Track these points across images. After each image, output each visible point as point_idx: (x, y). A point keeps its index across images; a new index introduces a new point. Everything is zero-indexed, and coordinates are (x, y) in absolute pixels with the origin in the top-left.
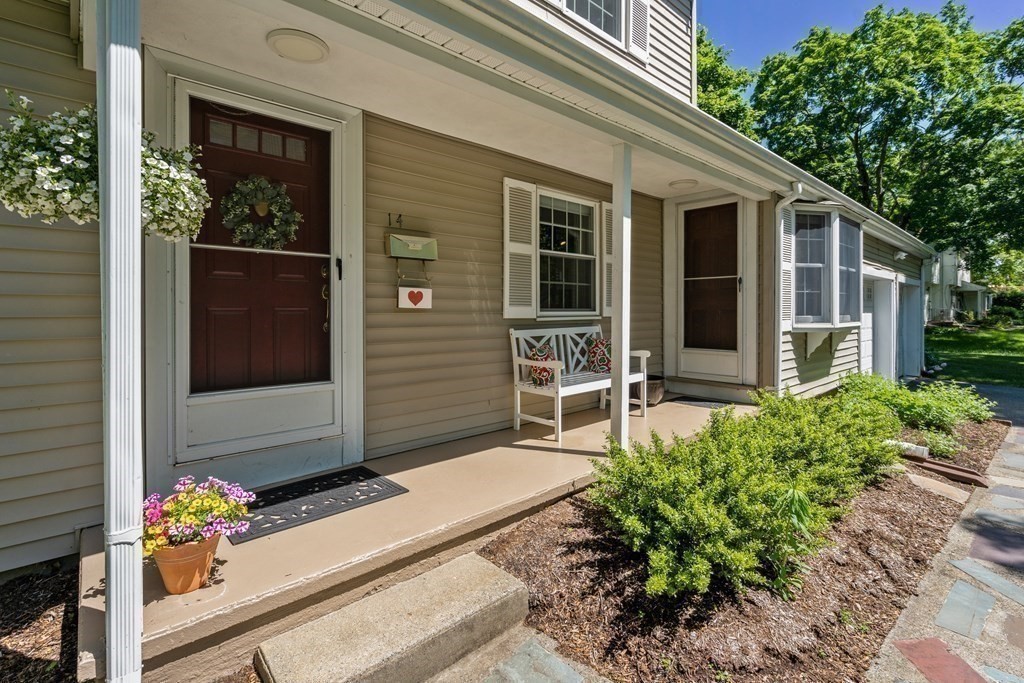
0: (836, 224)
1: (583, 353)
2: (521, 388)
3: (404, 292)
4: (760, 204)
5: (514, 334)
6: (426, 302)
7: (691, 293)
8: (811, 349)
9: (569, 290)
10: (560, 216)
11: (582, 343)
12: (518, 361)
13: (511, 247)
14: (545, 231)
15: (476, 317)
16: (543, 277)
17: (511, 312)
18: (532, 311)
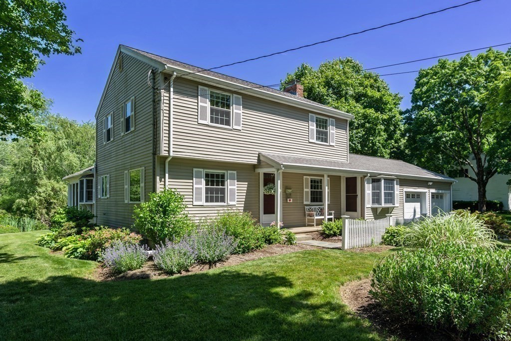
0: (383, 181)
1: (320, 212)
2: (307, 218)
3: (288, 199)
4: (361, 178)
5: (306, 207)
6: (291, 201)
7: (348, 198)
8: (378, 212)
9: (317, 198)
10: (315, 181)
11: (320, 209)
12: (307, 212)
13: (305, 190)
14: (311, 186)
15: (299, 204)
16: (311, 195)
17: (305, 203)
18: (309, 203)
